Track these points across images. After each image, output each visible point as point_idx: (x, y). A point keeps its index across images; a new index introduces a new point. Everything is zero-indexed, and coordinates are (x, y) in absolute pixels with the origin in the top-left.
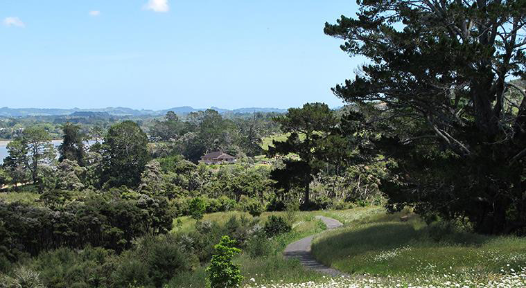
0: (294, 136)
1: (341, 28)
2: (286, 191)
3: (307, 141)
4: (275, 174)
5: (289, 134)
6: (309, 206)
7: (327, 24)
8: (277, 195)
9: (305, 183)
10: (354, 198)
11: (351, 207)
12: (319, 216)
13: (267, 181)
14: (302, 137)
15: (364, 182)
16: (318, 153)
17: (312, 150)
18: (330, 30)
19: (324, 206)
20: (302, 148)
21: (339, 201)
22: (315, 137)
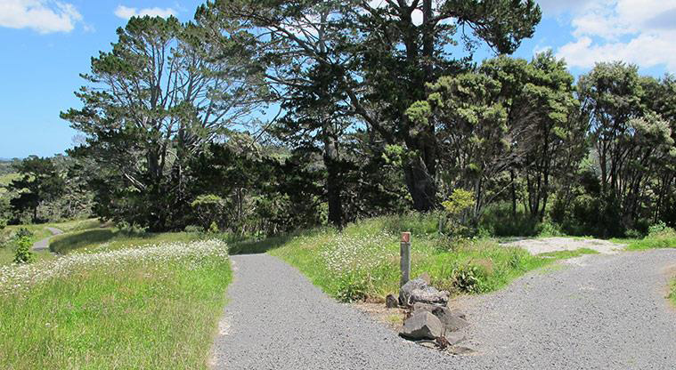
0: (27, 177)
1: (71, 115)
2: (21, 212)
3: (36, 181)
4: (14, 201)
5: (24, 176)
6: (37, 221)
7: (61, 113)
8: (14, 215)
9: (34, 207)
10: (66, 215)
11: (65, 221)
12: (46, 226)
13: (9, 206)
14: (32, 179)
15: (73, 206)
16: (43, 188)
17: (39, 187)
18: (63, 116)
19: (47, 221)
20: (32, 185)
21: (57, 218)
22: (42, 178)
